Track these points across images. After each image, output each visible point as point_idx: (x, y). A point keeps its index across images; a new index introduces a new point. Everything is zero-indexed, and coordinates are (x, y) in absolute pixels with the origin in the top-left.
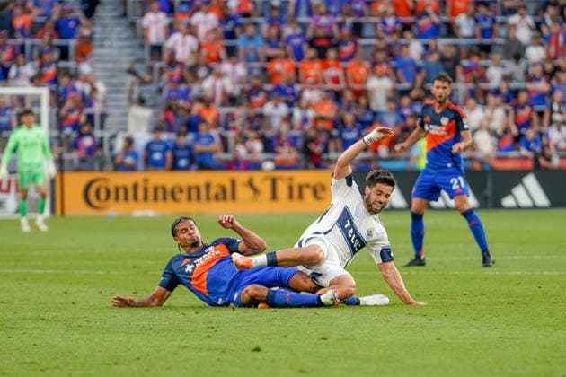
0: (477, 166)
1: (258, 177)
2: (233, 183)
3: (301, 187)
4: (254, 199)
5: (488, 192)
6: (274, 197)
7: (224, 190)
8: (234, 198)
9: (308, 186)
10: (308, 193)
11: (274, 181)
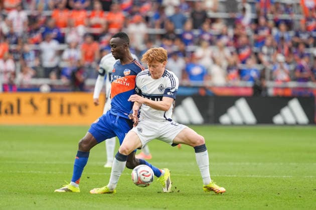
0: (203, 92)
1: (37, 98)
2: (19, 101)
3: (69, 106)
4: (34, 113)
5: (211, 111)
6: (49, 111)
7: (12, 107)
8: (19, 112)
9: (74, 104)
10: (74, 110)
11: (49, 101)
